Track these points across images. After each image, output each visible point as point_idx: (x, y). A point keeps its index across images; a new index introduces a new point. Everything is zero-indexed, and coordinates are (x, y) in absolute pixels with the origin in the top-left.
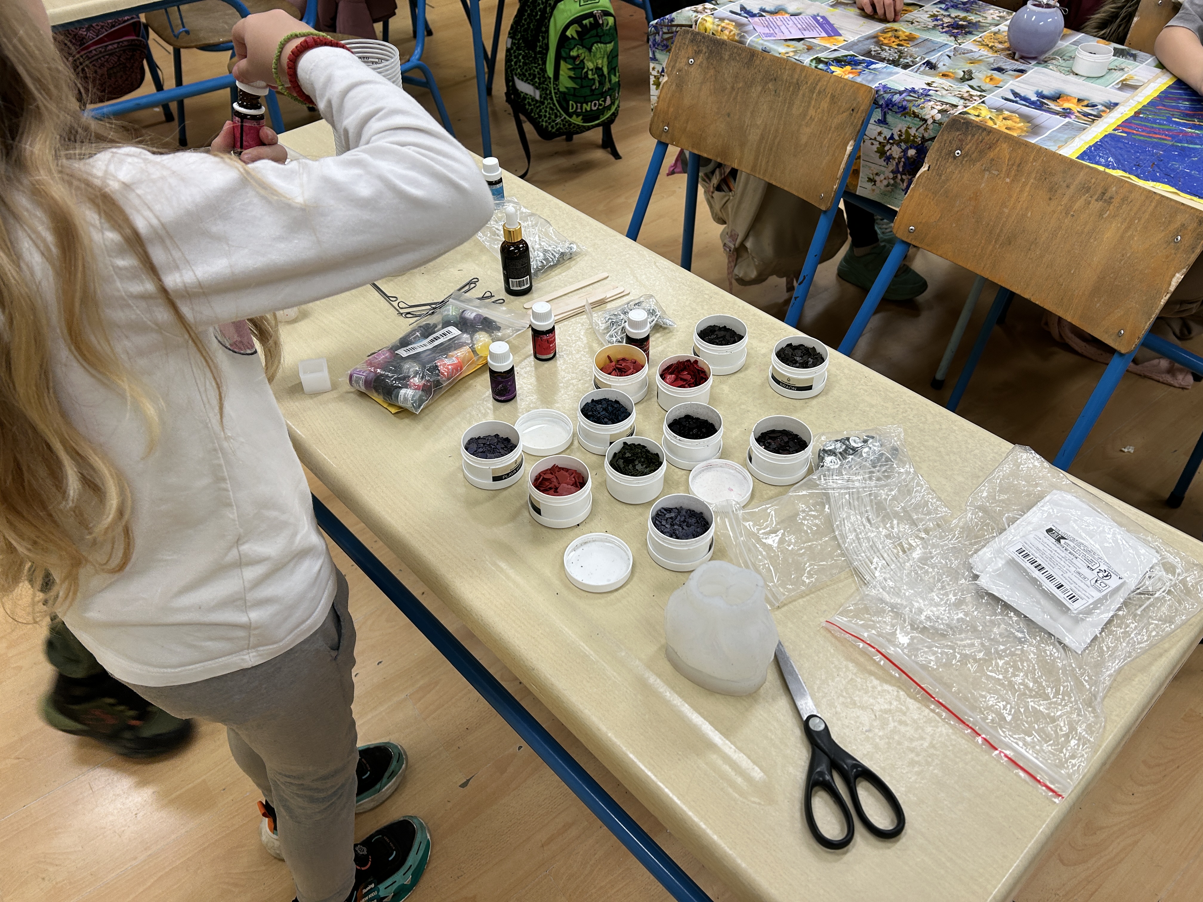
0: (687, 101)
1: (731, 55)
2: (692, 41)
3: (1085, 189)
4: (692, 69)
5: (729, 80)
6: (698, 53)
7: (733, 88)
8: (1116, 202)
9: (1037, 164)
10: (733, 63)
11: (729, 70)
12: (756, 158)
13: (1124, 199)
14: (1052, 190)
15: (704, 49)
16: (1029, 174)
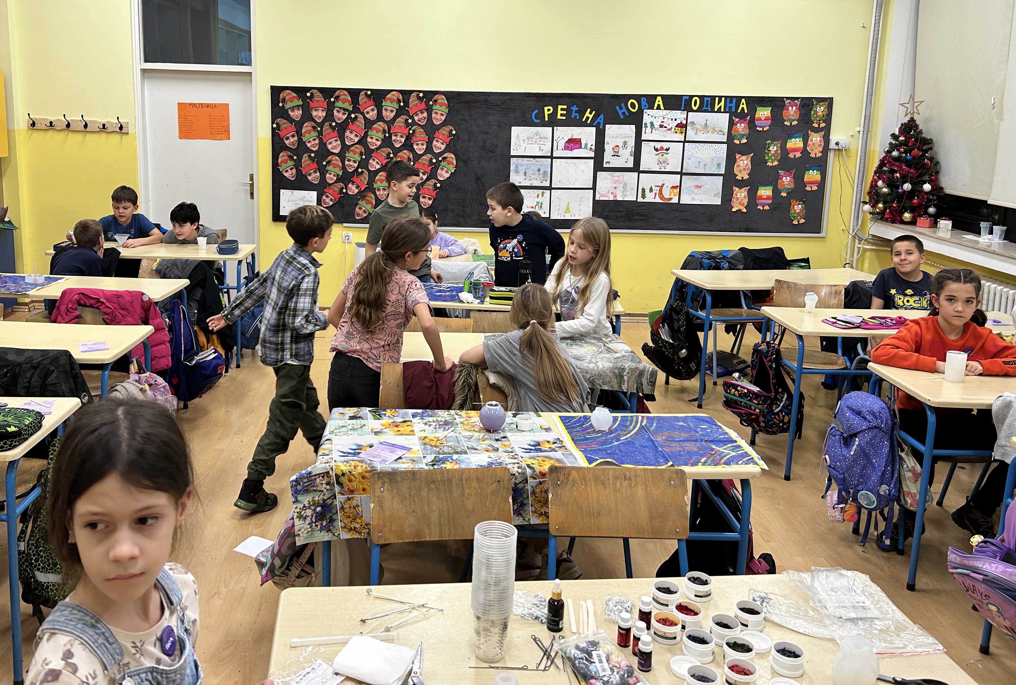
0: (387, 514)
1: (402, 478)
2: (378, 478)
3: (616, 478)
4: (384, 494)
5: (407, 492)
6: (384, 483)
7: (410, 495)
8: (633, 478)
9: (590, 475)
10: (405, 482)
11: (404, 487)
12: (441, 529)
13: (636, 476)
14: (603, 483)
15: (386, 480)
16: (590, 480)
